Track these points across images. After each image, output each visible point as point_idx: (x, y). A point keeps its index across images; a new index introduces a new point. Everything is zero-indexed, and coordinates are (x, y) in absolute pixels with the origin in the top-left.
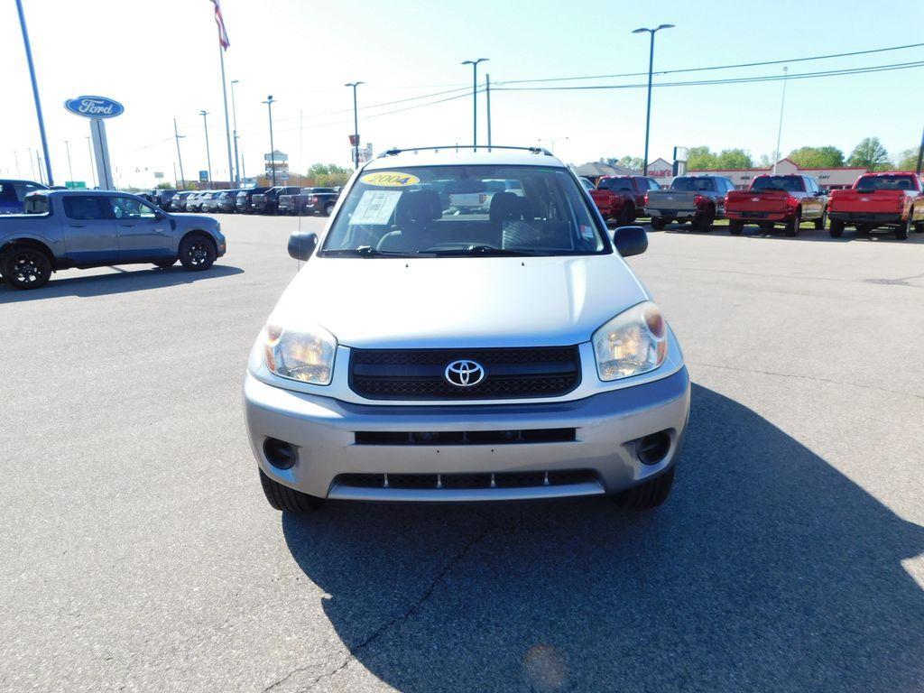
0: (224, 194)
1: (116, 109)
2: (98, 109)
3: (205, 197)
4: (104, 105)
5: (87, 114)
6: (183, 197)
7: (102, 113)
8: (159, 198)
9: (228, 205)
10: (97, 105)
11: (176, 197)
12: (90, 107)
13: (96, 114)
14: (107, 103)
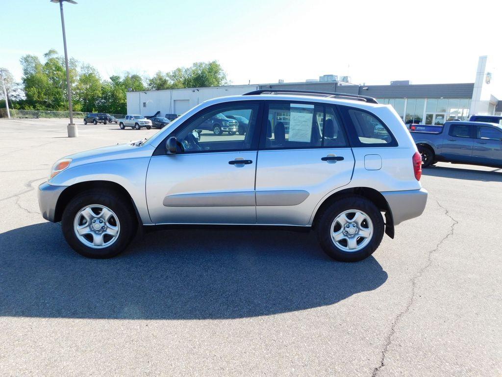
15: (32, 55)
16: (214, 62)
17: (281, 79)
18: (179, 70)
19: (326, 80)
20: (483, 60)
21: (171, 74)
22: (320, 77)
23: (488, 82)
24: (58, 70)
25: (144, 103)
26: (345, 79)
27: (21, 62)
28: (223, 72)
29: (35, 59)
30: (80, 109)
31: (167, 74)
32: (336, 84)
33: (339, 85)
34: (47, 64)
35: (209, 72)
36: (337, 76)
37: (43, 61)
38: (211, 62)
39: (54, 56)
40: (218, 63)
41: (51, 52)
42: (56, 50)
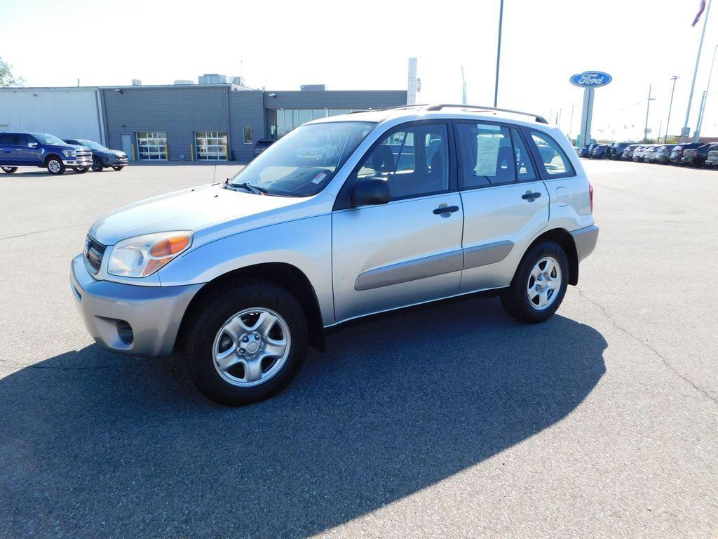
0: (663, 148)
1: (605, 79)
2: (592, 81)
3: (648, 150)
4: (597, 78)
5: (584, 84)
6: (633, 149)
7: (594, 84)
8: (615, 149)
9: (663, 157)
10: (592, 78)
11: (628, 149)
12: (587, 80)
13: (590, 85)
14: (600, 75)
17: (137, 78)
19: (209, 82)
20: (413, 62)
22: (200, 77)
23: (419, 90)
26: (237, 80)
32: (229, 88)
33: (233, 89)
36: (225, 77)
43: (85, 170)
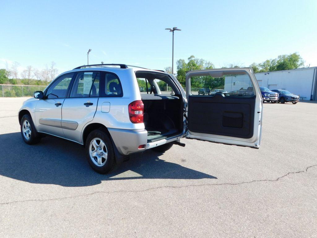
15: (182, 59)
16: (295, 54)
18: (268, 61)
21: (262, 64)
24: (194, 66)
25: (234, 83)
27: (177, 63)
28: (302, 60)
29: (183, 61)
30: (202, 86)
31: (259, 64)
34: (189, 63)
35: (290, 61)
37: (187, 62)
38: (292, 54)
39: (193, 59)
40: (298, 54)
41: (192, 57)
42: (194, 56)
43: (275, 102)
